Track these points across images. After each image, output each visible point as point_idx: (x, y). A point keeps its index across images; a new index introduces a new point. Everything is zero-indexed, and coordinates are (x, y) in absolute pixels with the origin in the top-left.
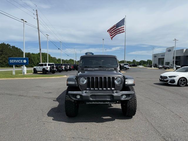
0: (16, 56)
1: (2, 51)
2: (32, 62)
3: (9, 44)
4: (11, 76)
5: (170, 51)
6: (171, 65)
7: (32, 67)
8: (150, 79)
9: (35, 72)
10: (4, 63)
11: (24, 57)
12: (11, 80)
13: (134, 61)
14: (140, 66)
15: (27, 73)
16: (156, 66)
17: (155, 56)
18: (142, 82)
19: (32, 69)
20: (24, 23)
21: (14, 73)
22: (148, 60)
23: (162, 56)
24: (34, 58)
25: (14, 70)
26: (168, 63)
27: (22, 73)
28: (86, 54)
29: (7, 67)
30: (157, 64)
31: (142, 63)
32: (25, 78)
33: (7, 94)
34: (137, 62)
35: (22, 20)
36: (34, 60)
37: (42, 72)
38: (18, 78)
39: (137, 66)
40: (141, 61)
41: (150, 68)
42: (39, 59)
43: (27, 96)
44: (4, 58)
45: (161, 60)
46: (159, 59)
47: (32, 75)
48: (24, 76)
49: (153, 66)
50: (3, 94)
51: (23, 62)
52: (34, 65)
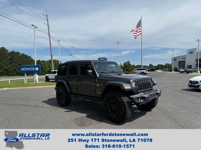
0: (26, 64)
1: (12, 60)
2: (43, 70)
3: (19, 52)
4: (23, 84)
5: (191, 53)
6: (194, 68)
7: (43, 74)
8: (175, 85)
9: (47, 79)
10: (14, 71)
11: (36, 64)
12: (23, 89)
13: (151, 65)
14: (158, 71)
15: (39, 81)
16: (176, 70)
17: (175, 59)
18: (167, 88)
19: (44, 77)
20: (34, 29)
21: (26, 82)
22: (166, 64)
23: (182, 59)
24: (44, 65)
25: (26, 78)
26: (190, 67)
27: (34, 82)
28: (99, 59)
29: (17, 76)
30: (178, 68)
31: (160, 67)
32: (38, 87)
33: (21, 105)
34: (154, 66)
35: (33, 25)
36: (45, 68)
37: (54, 80)
38: (30, 86)
39: (155, 70)
40: (158, 65)
41: (171, 73)
42: (50, 66)
43: (43, 107)
44: (14, 66)
45: (182, 64)
46: (179, 62)
47: (44, 83)
48: (37, 85)
49: (174, 70)
50: (16, 105)
51: (35, 69)
52: (45, 72)
